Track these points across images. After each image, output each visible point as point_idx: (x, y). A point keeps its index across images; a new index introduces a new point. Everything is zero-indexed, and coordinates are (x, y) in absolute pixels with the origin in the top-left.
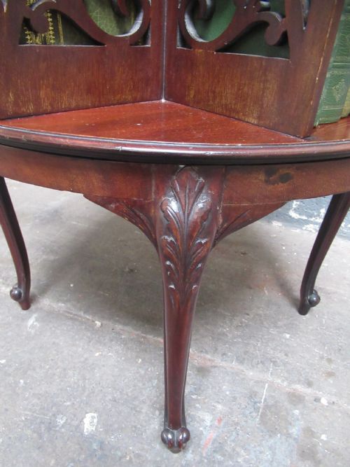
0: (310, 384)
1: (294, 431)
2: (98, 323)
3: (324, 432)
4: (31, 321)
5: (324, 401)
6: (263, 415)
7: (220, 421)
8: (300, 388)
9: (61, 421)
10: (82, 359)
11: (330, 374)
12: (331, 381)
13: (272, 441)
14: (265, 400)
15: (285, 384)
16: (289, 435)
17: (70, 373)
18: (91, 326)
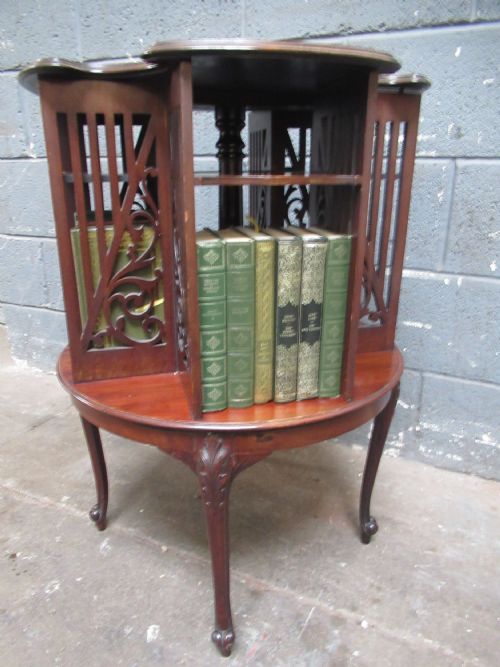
0: (354, 609)
1: (330, 647)
2: (164, 548)
3: (357, 649)
4: (104, 544)
5: (365, 624)
6: (305, 633)
7: (265, 636)
8: (344, 612)
9: (128, 631)
10: (148, 580)
11: (376, 601)
12: (375, 607)
13: (308, 655)
14: (309, 621)
15: (331, 608)
16: (325, 651)
17: (137, 591)
18: (157, 551)
